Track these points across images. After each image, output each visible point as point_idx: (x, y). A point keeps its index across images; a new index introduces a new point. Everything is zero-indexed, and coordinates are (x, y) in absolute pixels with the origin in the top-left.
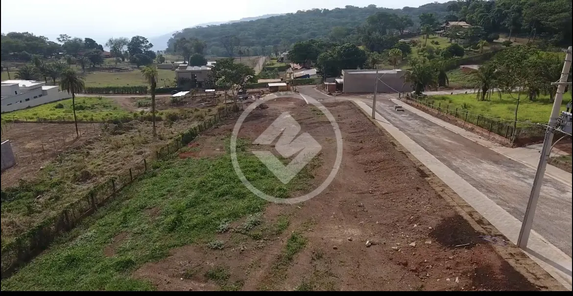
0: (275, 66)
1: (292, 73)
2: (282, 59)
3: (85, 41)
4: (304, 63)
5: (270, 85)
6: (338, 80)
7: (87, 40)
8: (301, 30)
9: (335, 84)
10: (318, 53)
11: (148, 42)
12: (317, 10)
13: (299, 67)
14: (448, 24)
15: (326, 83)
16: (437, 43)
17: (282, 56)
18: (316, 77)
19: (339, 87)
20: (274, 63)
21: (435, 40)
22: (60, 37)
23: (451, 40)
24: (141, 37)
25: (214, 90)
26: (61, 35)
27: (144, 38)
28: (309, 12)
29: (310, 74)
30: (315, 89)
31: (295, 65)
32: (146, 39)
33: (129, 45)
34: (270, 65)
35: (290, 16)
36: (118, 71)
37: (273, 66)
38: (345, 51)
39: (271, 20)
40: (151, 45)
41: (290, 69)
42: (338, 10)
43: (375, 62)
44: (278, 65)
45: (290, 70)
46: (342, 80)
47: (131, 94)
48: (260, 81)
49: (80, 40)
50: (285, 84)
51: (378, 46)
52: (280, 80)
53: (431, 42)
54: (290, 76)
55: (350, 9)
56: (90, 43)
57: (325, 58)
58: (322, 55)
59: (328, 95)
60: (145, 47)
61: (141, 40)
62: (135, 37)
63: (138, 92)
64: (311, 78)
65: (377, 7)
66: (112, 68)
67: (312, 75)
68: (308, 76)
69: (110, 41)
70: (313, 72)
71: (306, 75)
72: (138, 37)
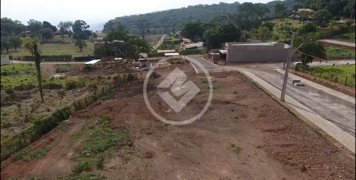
0: (172, 40)
1: (184, 45)
2: (177, 35)
3: (43, 23)
4: (193, 38)
5: (166, 54)
6: (222, 51)
7: (45, 22)
8: (191, 18)
9: (218, 54)
10: (203, 30)
11: (86, 24)
12: (201, 5)
13: (189, 41)
14: (297, 10)
15: (211, 54)
16: (290, 24)
17: (178, 34)
18: (202, 48)
19: (223, 56)
20: (172, 38)
21: (289, 22)
22: (29, 21)
23: (300, 22)
24: (82, 21)
25: (121, 59)
26: (30, 20)
27: (83, 21)
28: (196, 6)
29: (197, 46)
30: (202, 58)
31: (186, 39)
32: (85, 22)
33: (73, 26)
34: (169, 40)
35: (183, 9)
36: (62, 44)
37: (171, 41)
38: (224, 28)
39: (172, 11)
40: (88, 26)
41: (183, 42)
42: (214, 6)
43: (248, 37)
44: (174, 40)
45: (182, 44)
46: (225, 51)
47: (58, 61)
48: (159, 51)
49: (40, 23)
50: (178, 54)
51: (248, 26)
52: (174, 51)
53: (285, 23)
54: (183, 47)
55: (222, 5)
56: (46, 24)
57: (209, 34)
58: (207, 31)
59: (214, 64)
60: (85, 27)
61: (82, 23)
62: (77, 21)
63: (64, 59)
64: (198, 49)
65: (240, 3)
66: (59, 42)
67: (199, 47)
68: (196, 47)
69: (61, 23)
70: (200, 44)
71: (195, 47)
72: (79, 20)
